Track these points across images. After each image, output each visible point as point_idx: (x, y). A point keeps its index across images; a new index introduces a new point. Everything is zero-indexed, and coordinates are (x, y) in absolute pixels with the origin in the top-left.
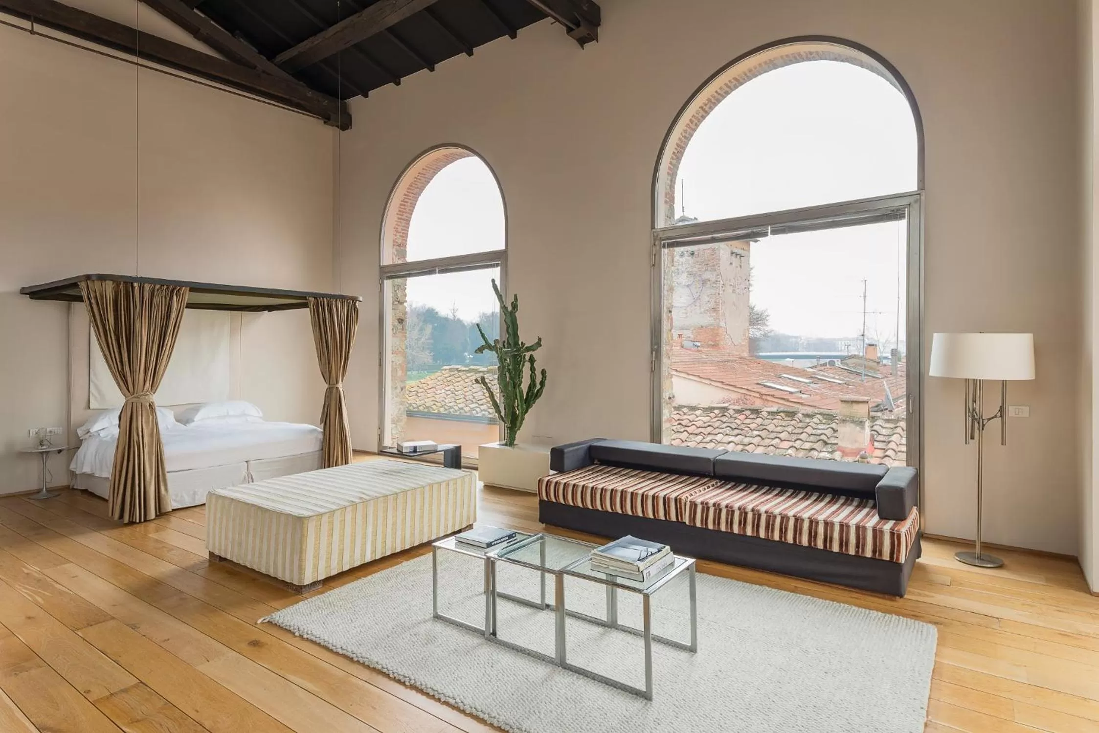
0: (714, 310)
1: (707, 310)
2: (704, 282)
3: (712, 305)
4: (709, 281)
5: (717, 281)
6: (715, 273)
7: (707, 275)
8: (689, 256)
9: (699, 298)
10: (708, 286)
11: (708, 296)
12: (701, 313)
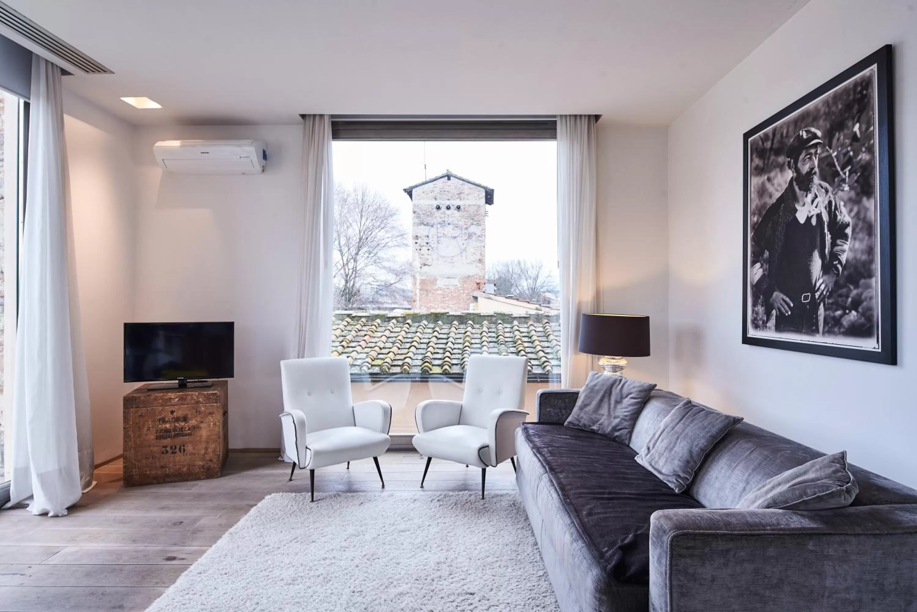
0: (480, 261)
1: (474, 261)
2: (470, 236)
3: (478, 257)
4: (475, 234)
5: (482, 235)
6: (480, 228)
7: (473, 229)
8: (455, 210)
9: (465, 250)
10: (474, 238)
11: (474, 248)
12: (468, 263)
